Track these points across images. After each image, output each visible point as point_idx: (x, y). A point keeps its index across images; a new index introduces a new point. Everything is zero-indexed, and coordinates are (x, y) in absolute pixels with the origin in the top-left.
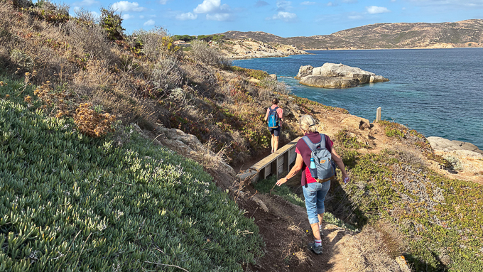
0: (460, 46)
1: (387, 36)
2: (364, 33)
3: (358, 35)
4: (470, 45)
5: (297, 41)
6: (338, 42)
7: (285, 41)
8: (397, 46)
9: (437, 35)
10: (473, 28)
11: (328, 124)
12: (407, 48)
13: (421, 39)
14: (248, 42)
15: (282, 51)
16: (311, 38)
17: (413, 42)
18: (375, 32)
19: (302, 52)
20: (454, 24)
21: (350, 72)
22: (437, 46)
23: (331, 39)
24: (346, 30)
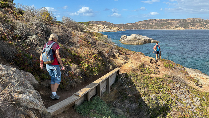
0: (187, 29)
1: (157, 24)
2: (148, 22)
3: (146, 23)
4: (191, 28)
5: (120, 26)
6: (137, 26)
7: (115, 25)
8: (162, 28)
9: (178, 24)
10: (192, 21)
11: (134, 60)
12: (166, 29)
13: (171, 26)
14: (99, 25)
15: (114, 29)
16: (126, 24)
17: (168, 27)
18: (152, 22)
19: (122, 30)
20: (184, 20)
21: (143, 38)
22: (178, 29)
23: (135, 25)
24: (141, 21)
